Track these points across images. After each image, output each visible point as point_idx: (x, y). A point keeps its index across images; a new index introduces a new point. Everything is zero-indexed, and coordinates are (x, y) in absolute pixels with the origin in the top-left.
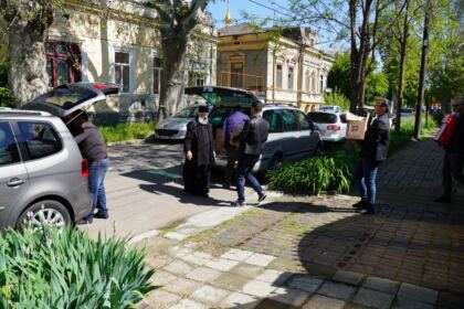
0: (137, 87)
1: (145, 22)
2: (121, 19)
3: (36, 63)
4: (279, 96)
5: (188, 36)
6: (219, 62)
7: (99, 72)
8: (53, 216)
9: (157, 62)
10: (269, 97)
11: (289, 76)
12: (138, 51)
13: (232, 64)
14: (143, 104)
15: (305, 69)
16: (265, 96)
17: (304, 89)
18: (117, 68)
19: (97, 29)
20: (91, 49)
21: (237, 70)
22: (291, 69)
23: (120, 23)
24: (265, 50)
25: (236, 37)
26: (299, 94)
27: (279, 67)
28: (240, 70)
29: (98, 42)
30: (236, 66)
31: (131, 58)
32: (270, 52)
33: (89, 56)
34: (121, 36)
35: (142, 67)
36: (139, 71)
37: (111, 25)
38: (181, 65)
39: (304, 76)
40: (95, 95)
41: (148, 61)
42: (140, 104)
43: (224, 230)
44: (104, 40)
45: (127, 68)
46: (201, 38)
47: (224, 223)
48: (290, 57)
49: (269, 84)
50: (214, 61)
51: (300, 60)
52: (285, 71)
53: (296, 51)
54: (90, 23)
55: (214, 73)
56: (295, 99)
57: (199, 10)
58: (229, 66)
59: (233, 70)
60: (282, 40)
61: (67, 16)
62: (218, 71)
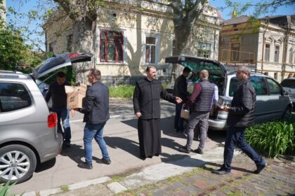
0: (160, 60)
1: (167, 16)
2: (151, 15)
3: (86, 43)
4: (266, 67)
5: (193, 23)
6: (220, 43)
7: (135, 50)
9: (174, 41)
10: (259, 67)
11: (276, 52)
12: (162, 36)
13: (232, 44)
14: (164, 71)
15: (289, 47)
16: (256, 67)
17: (287, 62)
18: (147, 47)
19: (134, 22)
20: (130, 35)
21: (235, 49)
22: (277, 47)
23: (150, 18)
24: (258, 33)
25: (235, 25)
26: (284, 66)
27: (268, 46)
28: (238, 49)
29: (135, 31)
30: (235, 46)
31: (157, 40)
32: (261, 35)
33: (128, 39)
34: (150, 27)
35: (164, 46)
36: (162, 49)
37: (144, 19)
39: (288, 53)
41: (168, 42)
42: (162, 71)
44: (139, 29)
45: (153, 48)
46: (204, 24)
48: (277, 39)
49: (259, 58)
50: (217, 42)
51: (286, 40)
52: (272, 49)
53: (282, 34)
54: (130, 18)
55: (217, 50)
56: (280, 70)
57: (200, 4)
58: (230, 46)
59: (232, 48)
60: (270, 26)
61: (115, 15)
62: (220, 49)
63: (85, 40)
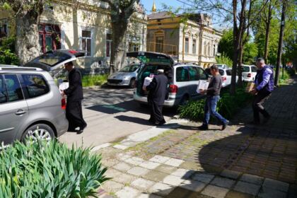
0: (96, 52)
1: (101, 11)
2: (86, 9)
3: (33, 37)
4: (187, 58)
5: (129, 19)
6: (148, 36)
7: (72, 43)
8: (44, 133)
9: (109, 36)
10: (180, 59)
11: (194, 45)
12: (96, 29)
13: (157, 37)
14: (100, 63)
15: (204, 40)
16: (178, 58)
17: (203, 53)
18: (83, 41)
19: (71, 16)
20: (67, 28)
21: (160, 41)
22: (194, 41)
23: (85, 12)
24: (178, 29)
25: (159, 20)
26: (200, 57)
27: (187, 39)
29: (71, 24)
30: (159, 39)
31: (92, 34)
32: (181, 30)
33: (66, 33)
34: (86, 20)
35: (99, 40)
36: (97, 42)
37: (80, 13)
38: (124, 38)
39: (203, 46)
40: (70, 57)
41: (103, 36)
42: (98, 63)
43: (151, 144)
44: (75, 22)
45: (89, 41)
46: (136, 21)
47: (151, 139)
48: (194, 33)
49: (181, 50)
50: (145, 36)
51: (200, 35)
52: (191, 42)
53: (198, 29)
54: (66, 11)
55: (145, 43)
56: (197, 60)
57: (136, 3)
58: (155, 39)
59: (157, 41)
60: (189, 22)
61: (52, 8)
62: (147, 42)
63: (31, 34)
